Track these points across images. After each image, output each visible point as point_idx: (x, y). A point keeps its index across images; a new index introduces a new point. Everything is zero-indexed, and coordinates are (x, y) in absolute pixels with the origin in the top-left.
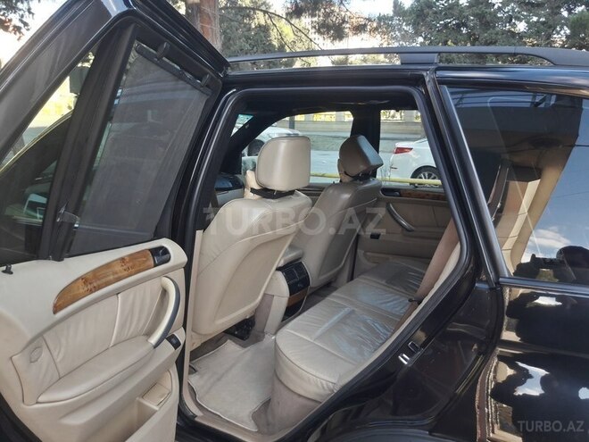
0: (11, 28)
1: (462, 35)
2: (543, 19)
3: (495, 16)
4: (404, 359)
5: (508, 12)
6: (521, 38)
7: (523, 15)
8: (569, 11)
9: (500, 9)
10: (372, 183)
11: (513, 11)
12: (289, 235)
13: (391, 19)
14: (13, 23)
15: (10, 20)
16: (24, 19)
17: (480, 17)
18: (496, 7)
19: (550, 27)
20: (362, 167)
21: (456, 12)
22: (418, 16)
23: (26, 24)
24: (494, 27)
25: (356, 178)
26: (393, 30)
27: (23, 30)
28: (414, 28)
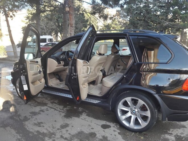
0: (10, 16)
1: (141, 16)
2: (165, 11)
3: (151, 10)
4: (125, 76)
5: (154, 9)
6: (159, 17)
7: (159, 10)
8: (173, 8)
9: (152, 8)
10: (118, 54)
11: (156, 9)
12: (103, 63)
13: (120, 11)
14: (10, 15)
15: (10, 14)
16: (14, 14)
17: (146, 10)
18: (151, 7)
19: (167, 13)
20: (116, 51)
21: (139, 9)
22: (128, 10)
23: (14, 15)
24: (151, 13)
25: (115, 53)
26: (121, 15)
27: (13, 17)
28: (127, 14)
